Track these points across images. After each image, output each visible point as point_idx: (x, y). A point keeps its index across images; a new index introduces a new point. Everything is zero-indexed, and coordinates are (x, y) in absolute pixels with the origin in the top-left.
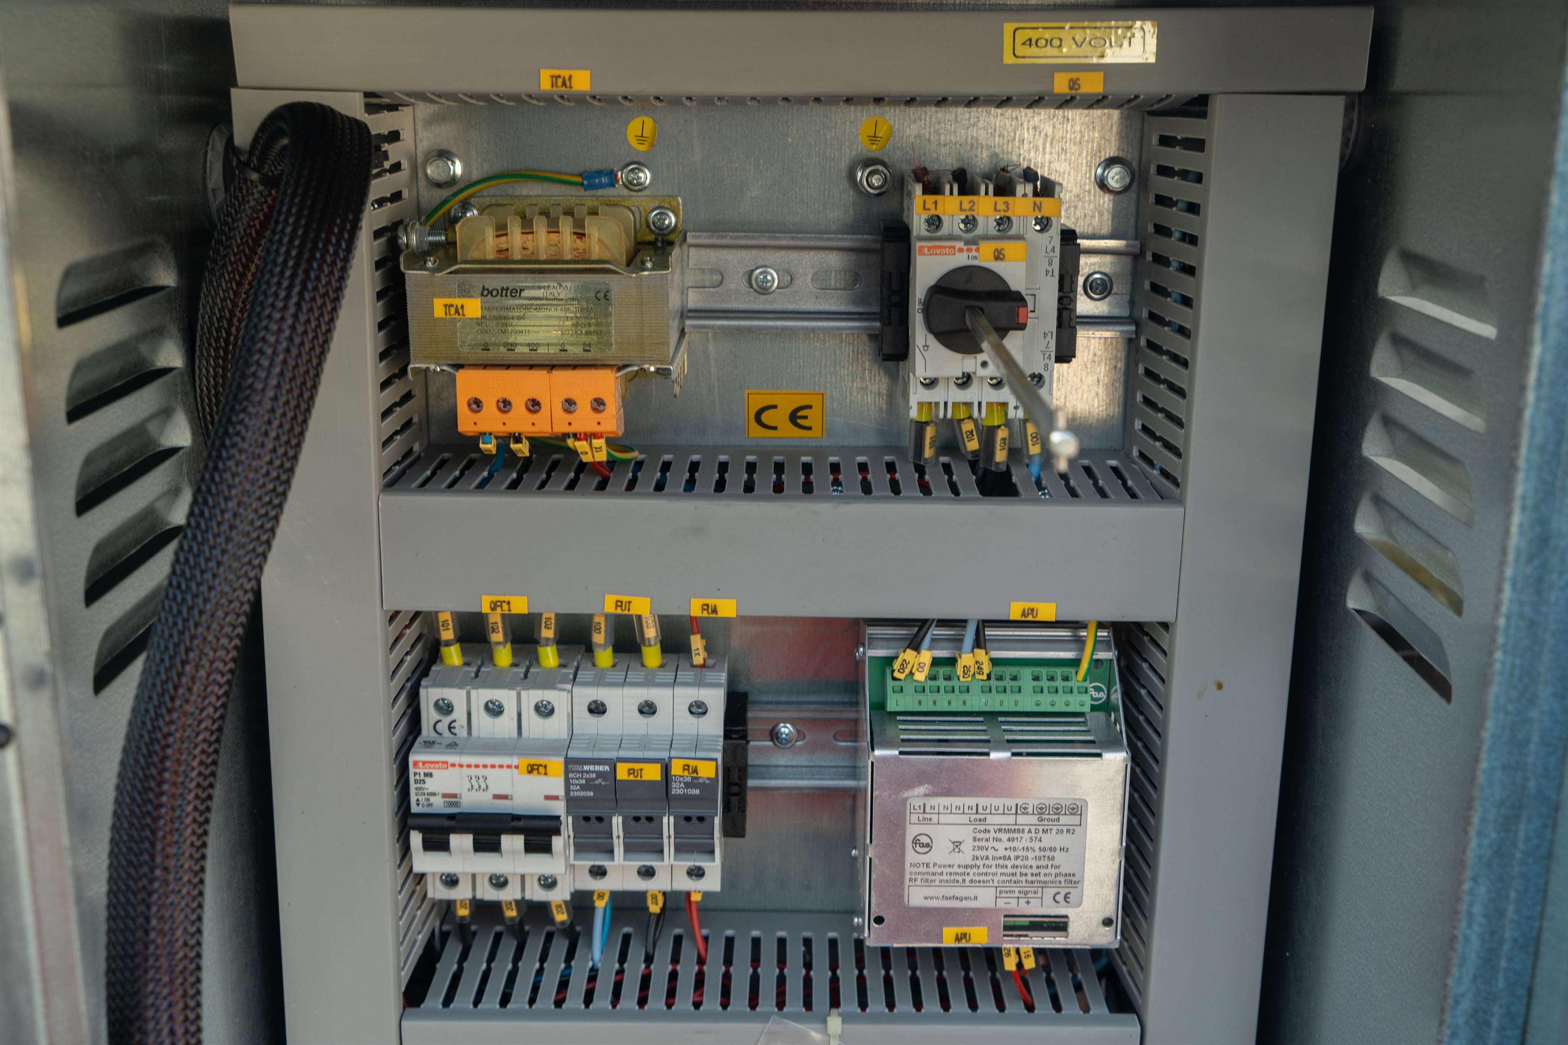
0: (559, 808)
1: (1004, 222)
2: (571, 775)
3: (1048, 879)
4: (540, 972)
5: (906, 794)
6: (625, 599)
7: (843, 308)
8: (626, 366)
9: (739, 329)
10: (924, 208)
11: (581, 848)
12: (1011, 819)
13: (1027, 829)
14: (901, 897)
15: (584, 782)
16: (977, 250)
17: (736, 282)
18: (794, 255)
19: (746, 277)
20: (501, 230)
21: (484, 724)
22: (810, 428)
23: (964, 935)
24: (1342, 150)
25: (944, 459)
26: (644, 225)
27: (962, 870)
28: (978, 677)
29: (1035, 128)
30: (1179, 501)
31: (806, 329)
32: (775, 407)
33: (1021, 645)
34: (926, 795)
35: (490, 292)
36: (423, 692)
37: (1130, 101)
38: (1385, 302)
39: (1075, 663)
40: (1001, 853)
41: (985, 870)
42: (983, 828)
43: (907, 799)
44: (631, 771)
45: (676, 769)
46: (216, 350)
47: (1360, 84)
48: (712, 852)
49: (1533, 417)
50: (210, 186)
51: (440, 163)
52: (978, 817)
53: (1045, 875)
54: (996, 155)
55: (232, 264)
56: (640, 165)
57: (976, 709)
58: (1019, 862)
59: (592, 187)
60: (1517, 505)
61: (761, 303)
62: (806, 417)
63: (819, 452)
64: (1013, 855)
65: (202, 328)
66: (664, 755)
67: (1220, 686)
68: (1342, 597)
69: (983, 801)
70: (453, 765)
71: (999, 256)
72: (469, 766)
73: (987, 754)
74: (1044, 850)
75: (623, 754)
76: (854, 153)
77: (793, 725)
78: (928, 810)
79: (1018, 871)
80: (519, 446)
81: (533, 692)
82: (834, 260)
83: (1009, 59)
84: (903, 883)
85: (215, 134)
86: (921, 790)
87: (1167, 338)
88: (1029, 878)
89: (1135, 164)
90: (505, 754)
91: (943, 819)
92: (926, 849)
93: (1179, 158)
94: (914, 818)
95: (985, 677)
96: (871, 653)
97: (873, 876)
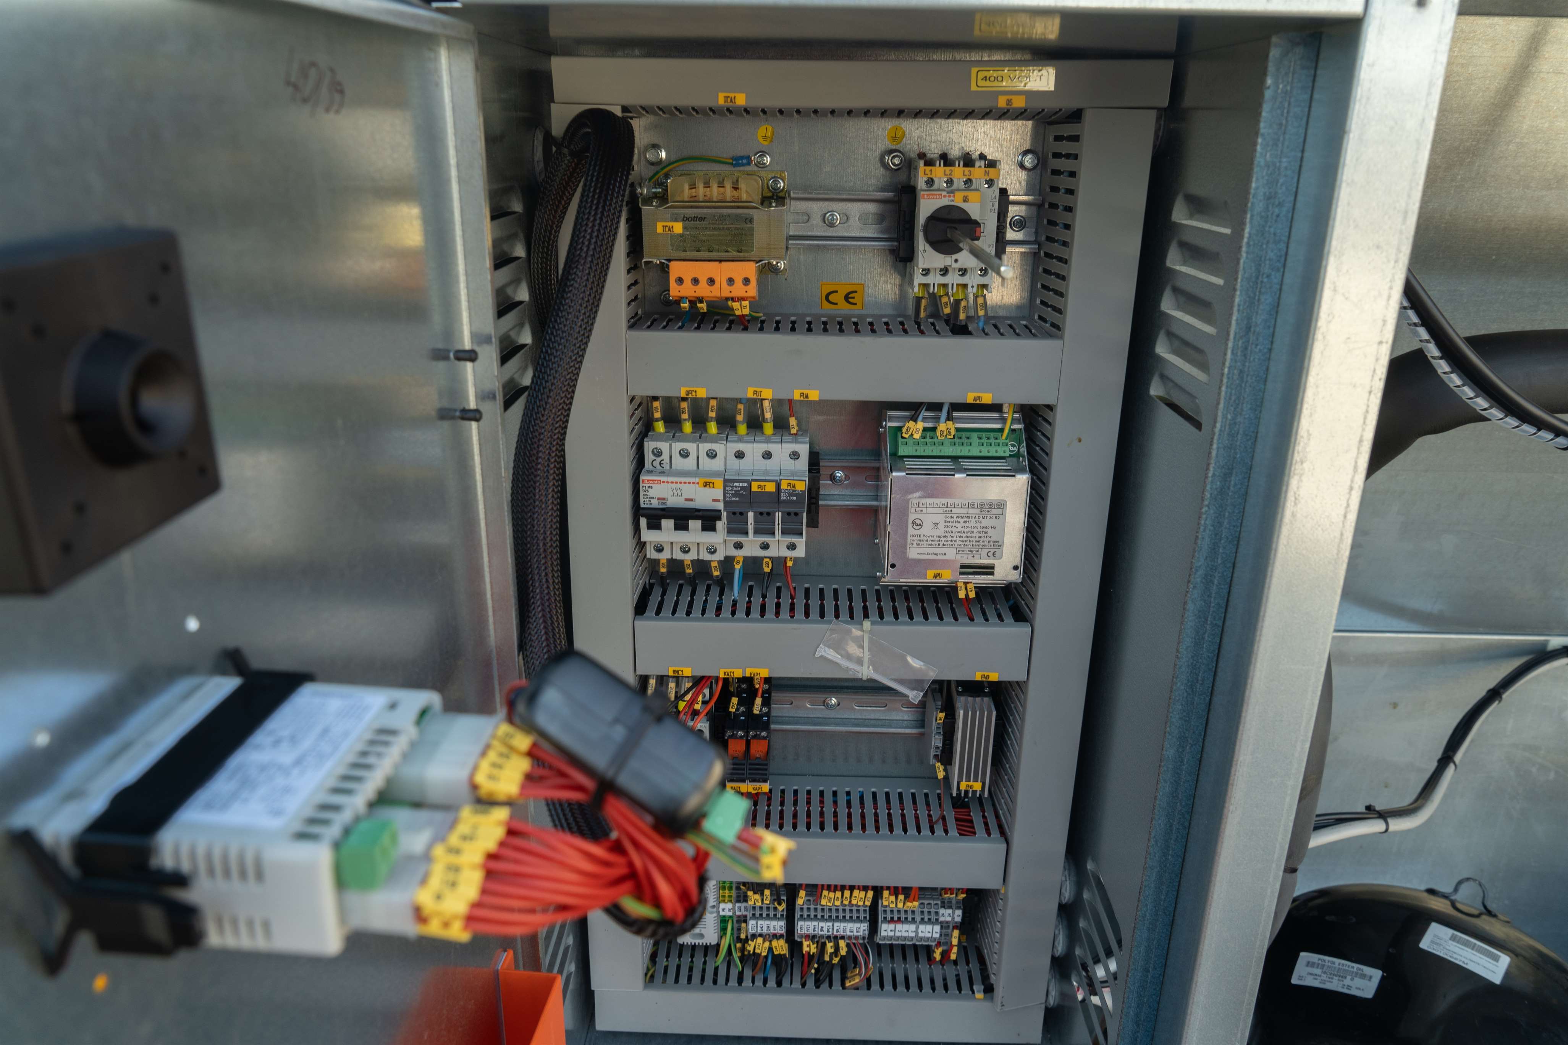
0: (720, 506)
1: (968, 182)
2: (727, 488)
3: (984, 544)
4: (706, 601)
5: (909, 497)
6: (758, 390)
7: (875, 235)
8: (760, 261)
9: (818, 245)
10: (925, 174)
11: (730, 531)
12: (965, 511)
13: (974, 516)
14: (905, 553)
15: (734, 492)
16: (954, 196)
17: (816, 220)
18: (849, 205)
19: (822, 218)
20: (693, 186)
21: (679, 463)
22: (855, 304)
23: (938, 574)
24: (1154, 142)
25: (931, 320)
26: (766, 187)
27: (938, 539)
28: (948, 437)
29: (985, 133)
30: (1061, 338)
31: (855, 246)
32: (837, 292)
33: (972, 421)
34: (920, 497)
35: (688, 219)
36: (646, 444)
37: (1039, 113)
38: (1175, 223)
39: (1001, 430)
40: (960, 529)
41: (950, 539)
42: (950, 515)
43: (909, 499)
44: (759, 487)
45: (784, 486)
46: (543, 248)
47: (1165, 103)
48: (801, 534)
49: (1244, 262)
50: (536, 159)
51: (653, 151)
52: (948, 509)
53: (983, 542)
54: (963, 148)
55: (552, 200)
56: (763, 153)
57: (947, 454)
58: (969, 535)
59: (738, 165)
60: (1235, 309)
61: (830, 232)
62: (853, 298)
63: (862, 317)
64: (966, 530)
65: (535, 236)
66: (778, 478)
67: (1080, 440)
68: (1148, 389)
69: (950, 501)
70: (664, 482)
71: (966, 200)
72: (672, 483)
73: (954, 475)
74: (983, 528)
75: (754, 477)
76: (883, 146)
77: (843, 472)
78: (920, 505)
79: (968, 539)
80: (702, 305)
81: (705, 444)
82: (871, 208)
83: (974, 88)
84: (906, 546)
85: (538, 131)
86: (917, 494)
87: (1056, 249)
88: (974, 543)
89: (1041, 155)
90: (691, 477)
91: (929, 510)
92: (919, 527)
93: (1065, 147)
94: (913, 510)
95: (952, 437)
96: (890, 424)
97: (890, 542)
